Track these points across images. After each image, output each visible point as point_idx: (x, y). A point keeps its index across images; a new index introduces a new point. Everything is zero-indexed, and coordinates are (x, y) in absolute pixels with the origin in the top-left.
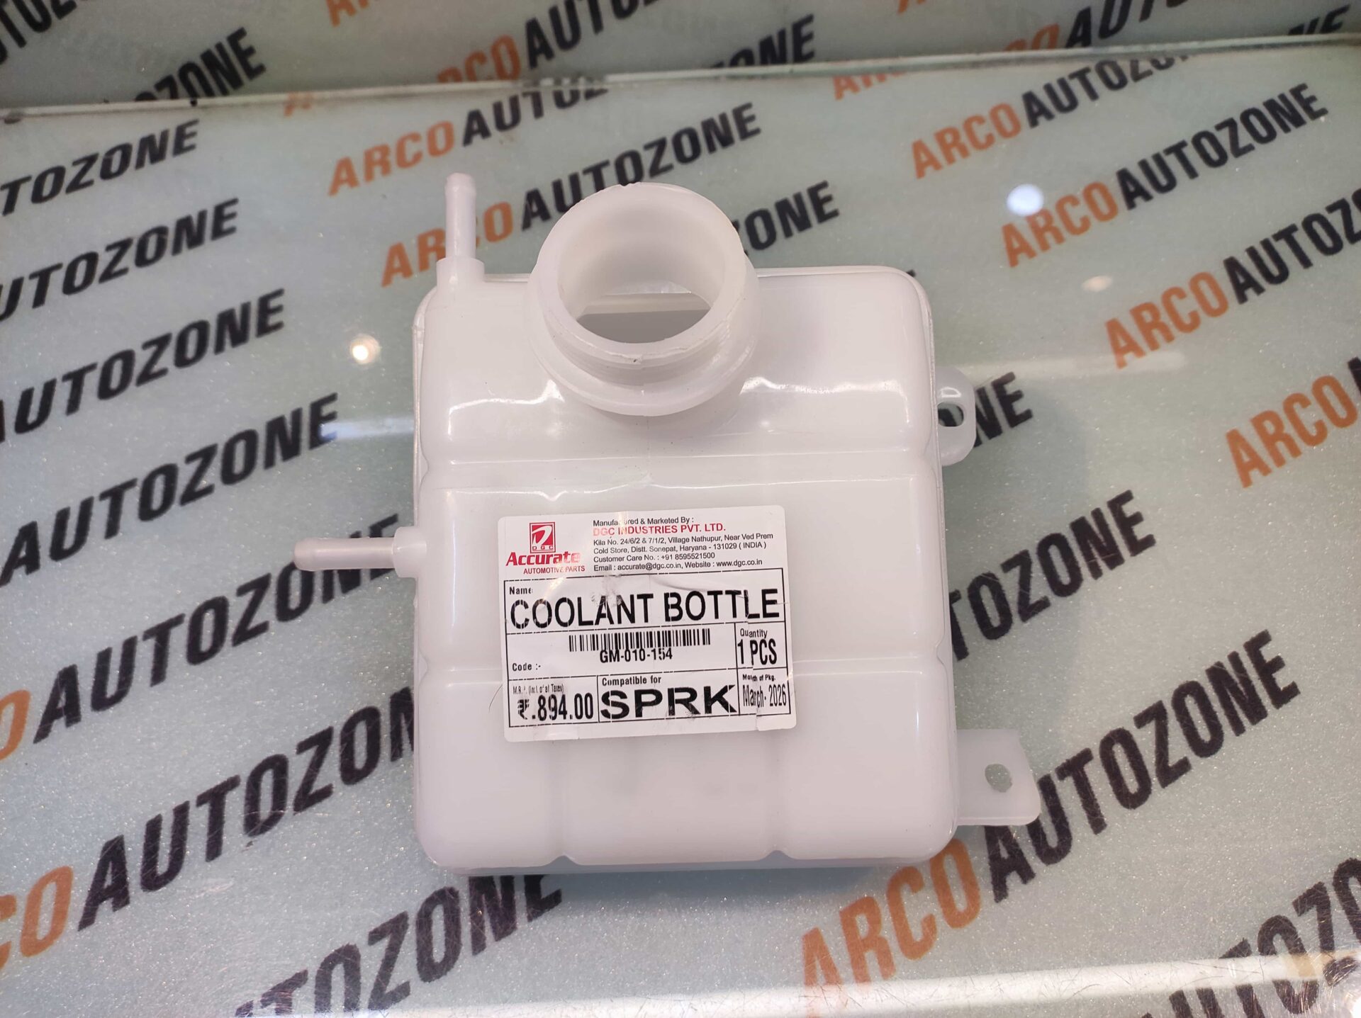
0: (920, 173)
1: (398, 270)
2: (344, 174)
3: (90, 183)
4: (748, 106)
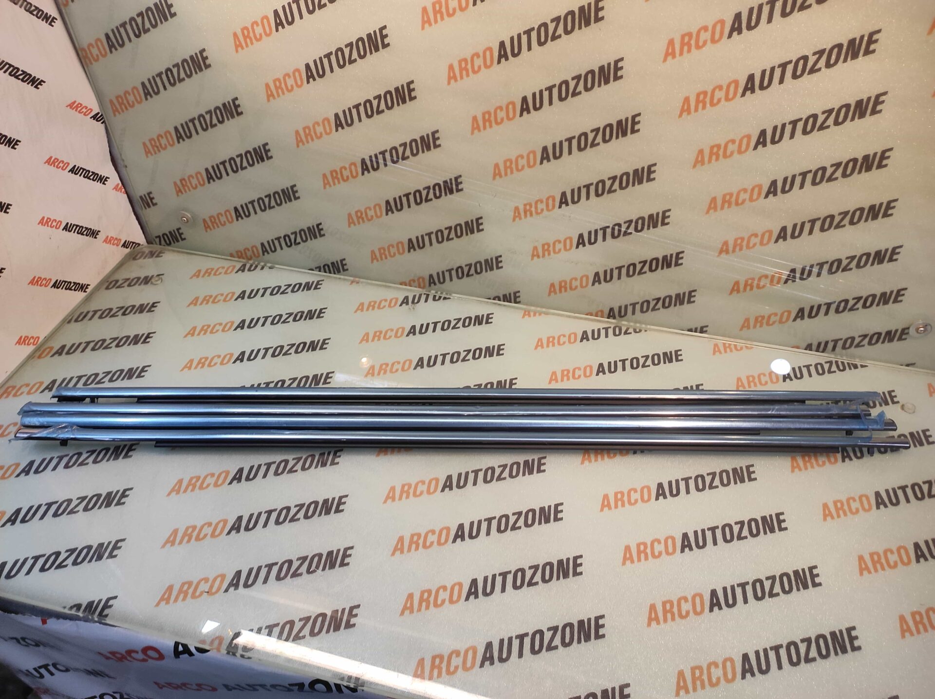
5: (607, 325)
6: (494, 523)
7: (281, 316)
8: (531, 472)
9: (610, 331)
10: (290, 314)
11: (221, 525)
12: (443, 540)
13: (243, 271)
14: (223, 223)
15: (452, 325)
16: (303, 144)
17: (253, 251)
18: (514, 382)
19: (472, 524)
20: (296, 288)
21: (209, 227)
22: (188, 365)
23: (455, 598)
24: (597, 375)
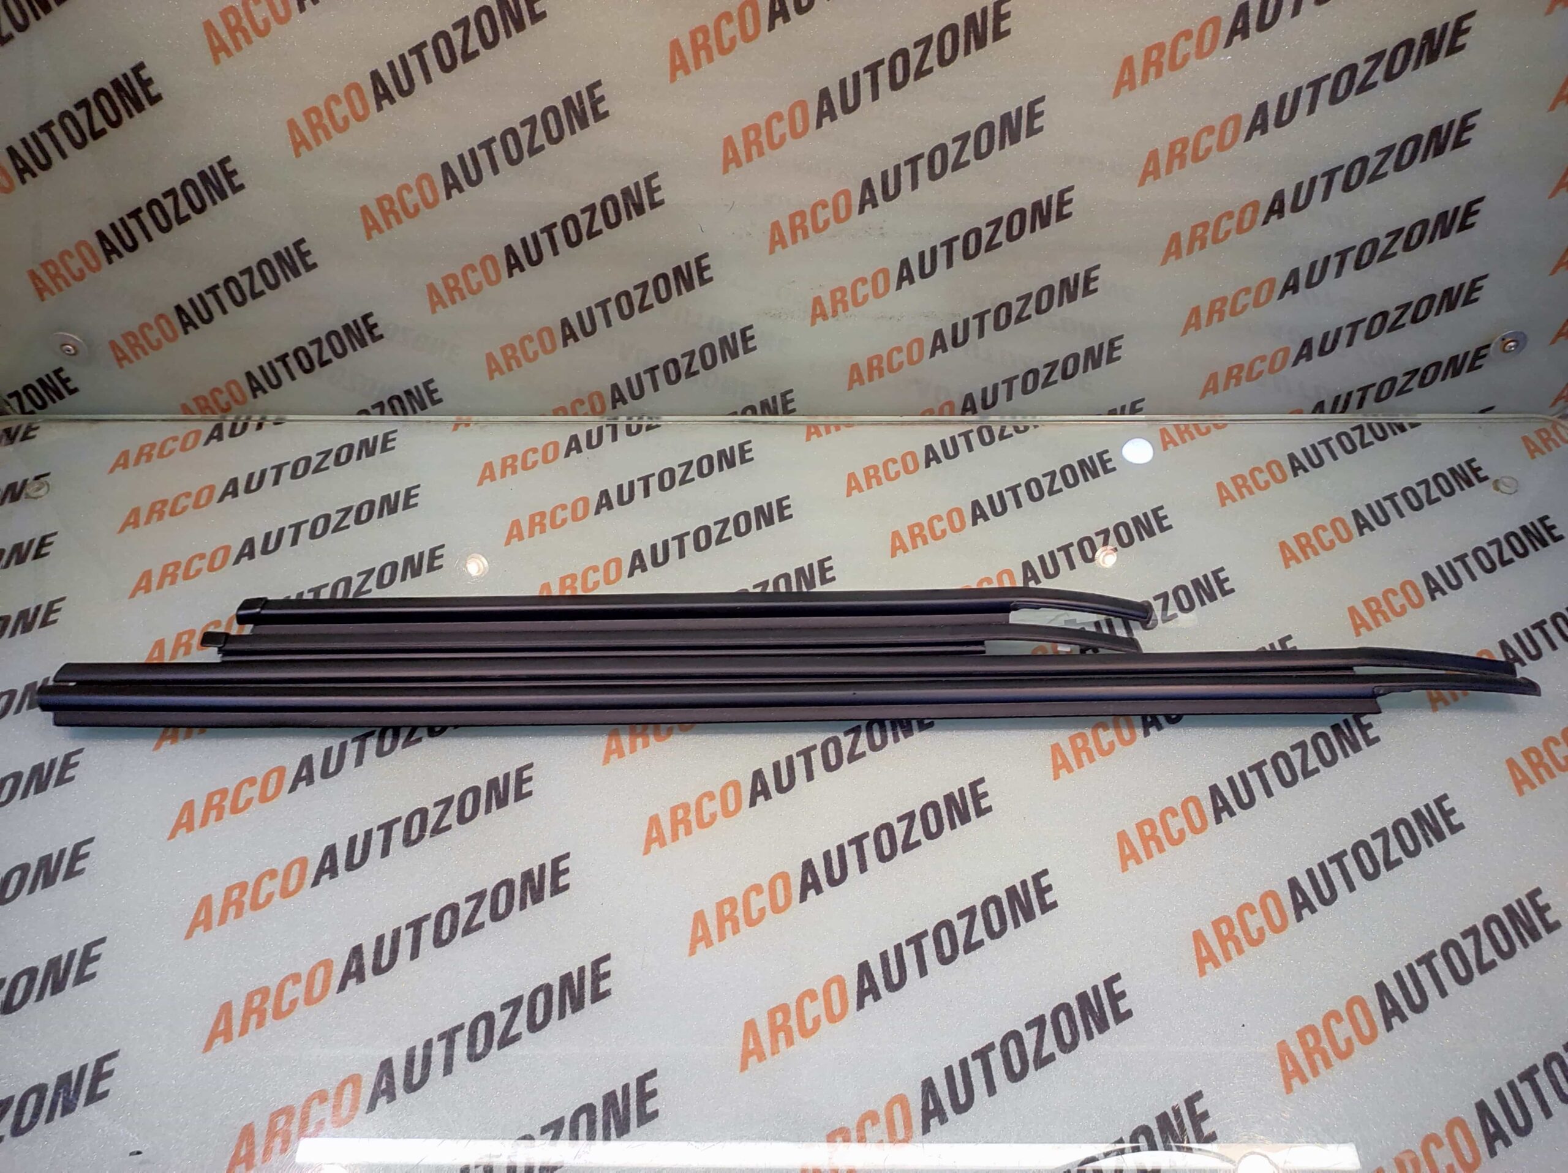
0: (849, 495)
1: (515, 536)
2: (488, 473)
3: (327, 468)
4: (749, 442)
5: (964, 429)
7: (327, 518)
8: (909, 733)
9: (974, 438)
10: (347, 511)
11: (320, 972)
12: (781, 901)
13: (220, 438)
14: (155, 344)
15: (678, 477)
16: (309, 147)
17: (231, 394)
18: (827, 564)
19: (827, 856)
20: (343, 456)
21: (126, 357)
23: (837, 1010)
24: (975, 523)
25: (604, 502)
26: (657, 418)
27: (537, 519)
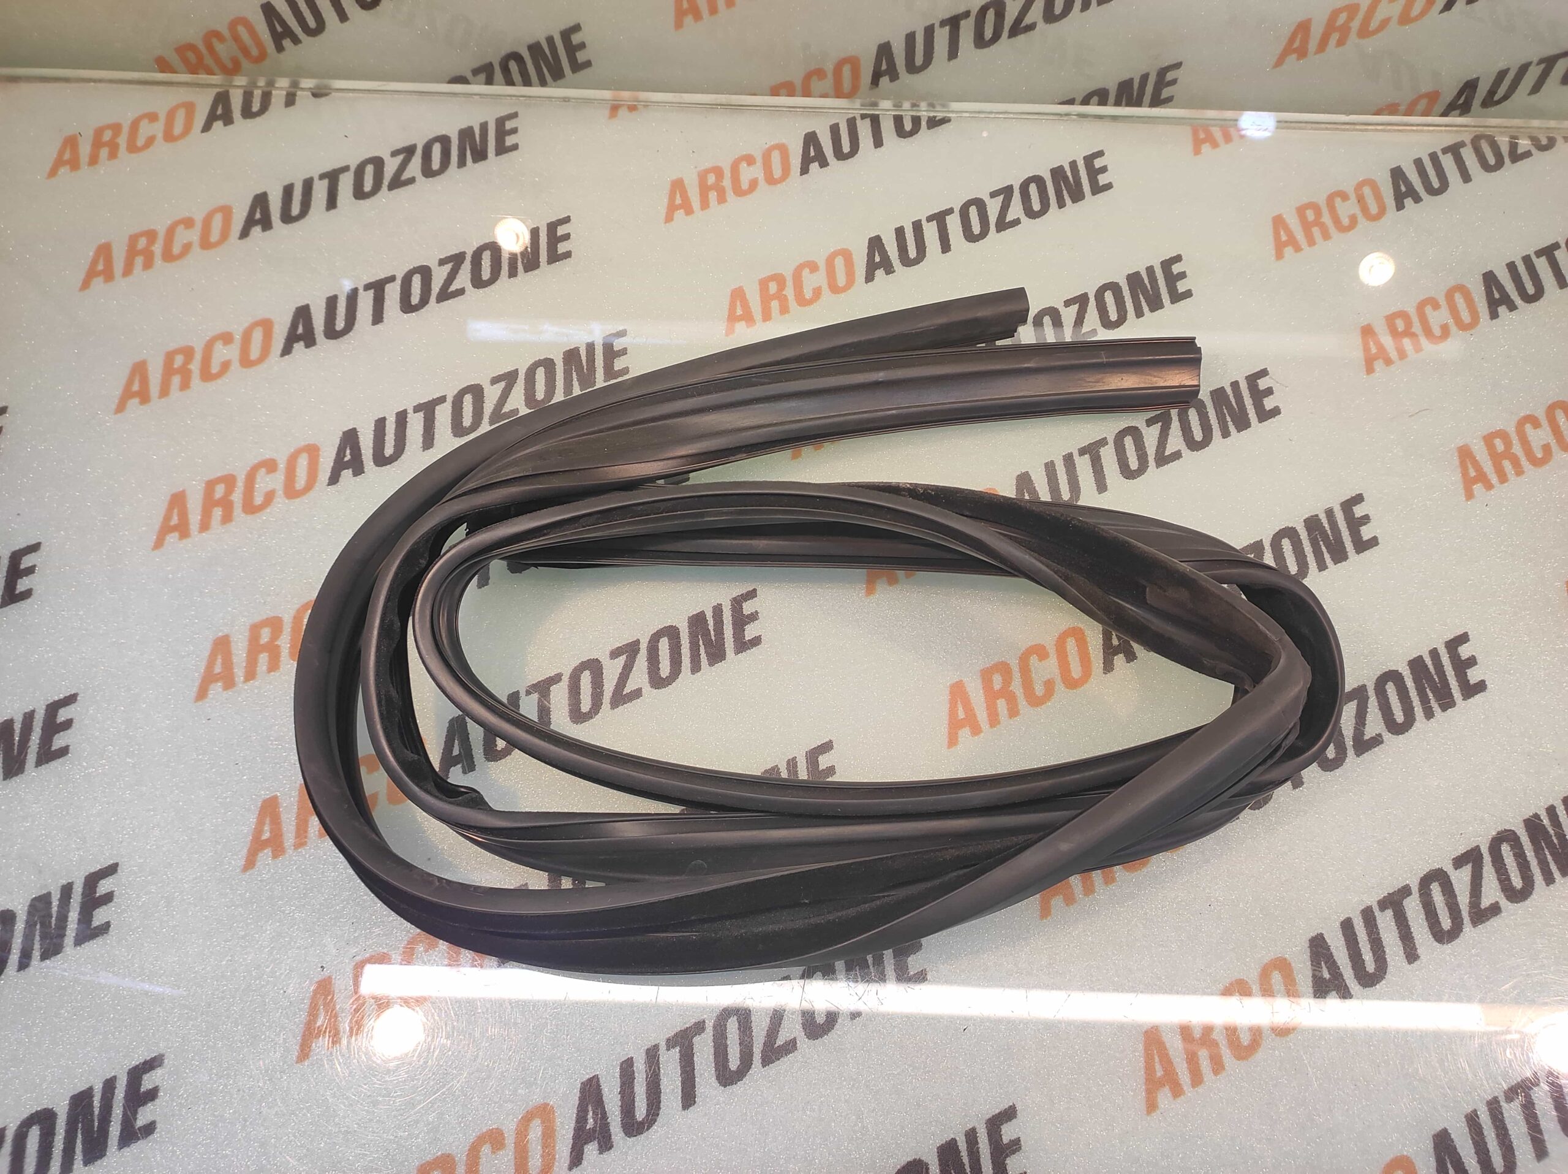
0: (1279, 255)
2: (679, 199)
3: (412, 181)
4: (1100, 154)
5: (1449, 140)
6: (1413, 906)
7: (425, 272)
8: (1447, 703)
9: (1468, 155)
10: (457, 262)
11: (536, 1131)
13: (228, 120)
15: (993, 218)
17: (239, 41)
18: (1263, 384)
19: (1347, 926)
20: (436, 158)
22: (175, 520)
24: (1494, 315)
25: (877, 259)
26: (943, 106)
27: (773, 287)
